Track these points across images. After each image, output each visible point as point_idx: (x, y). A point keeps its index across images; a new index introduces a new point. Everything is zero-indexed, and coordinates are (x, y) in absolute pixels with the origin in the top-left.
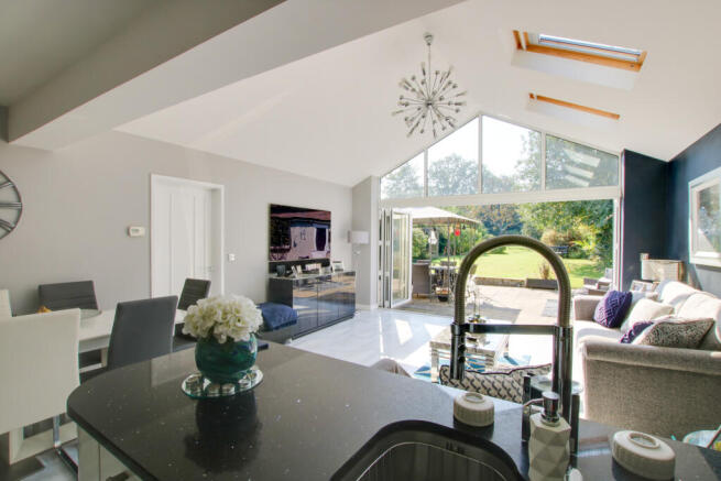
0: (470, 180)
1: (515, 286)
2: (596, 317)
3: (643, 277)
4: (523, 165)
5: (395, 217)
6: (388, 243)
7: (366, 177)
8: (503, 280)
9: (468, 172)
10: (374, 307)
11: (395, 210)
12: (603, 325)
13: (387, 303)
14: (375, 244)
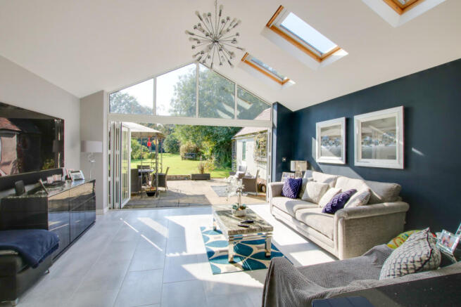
0: (124, 107)
1: (184, 179)
2: (285, 193)
3: (292, 170)
4: (175, 103)
5: (123, 129)
6: (118, 152)
7: (95, 91)
8: (176, 176)
9: (123, 101)
10: (106, 210)
11: (124, 123)
12: (292, 198)
13: (117, 205)
14: (106, 153)
